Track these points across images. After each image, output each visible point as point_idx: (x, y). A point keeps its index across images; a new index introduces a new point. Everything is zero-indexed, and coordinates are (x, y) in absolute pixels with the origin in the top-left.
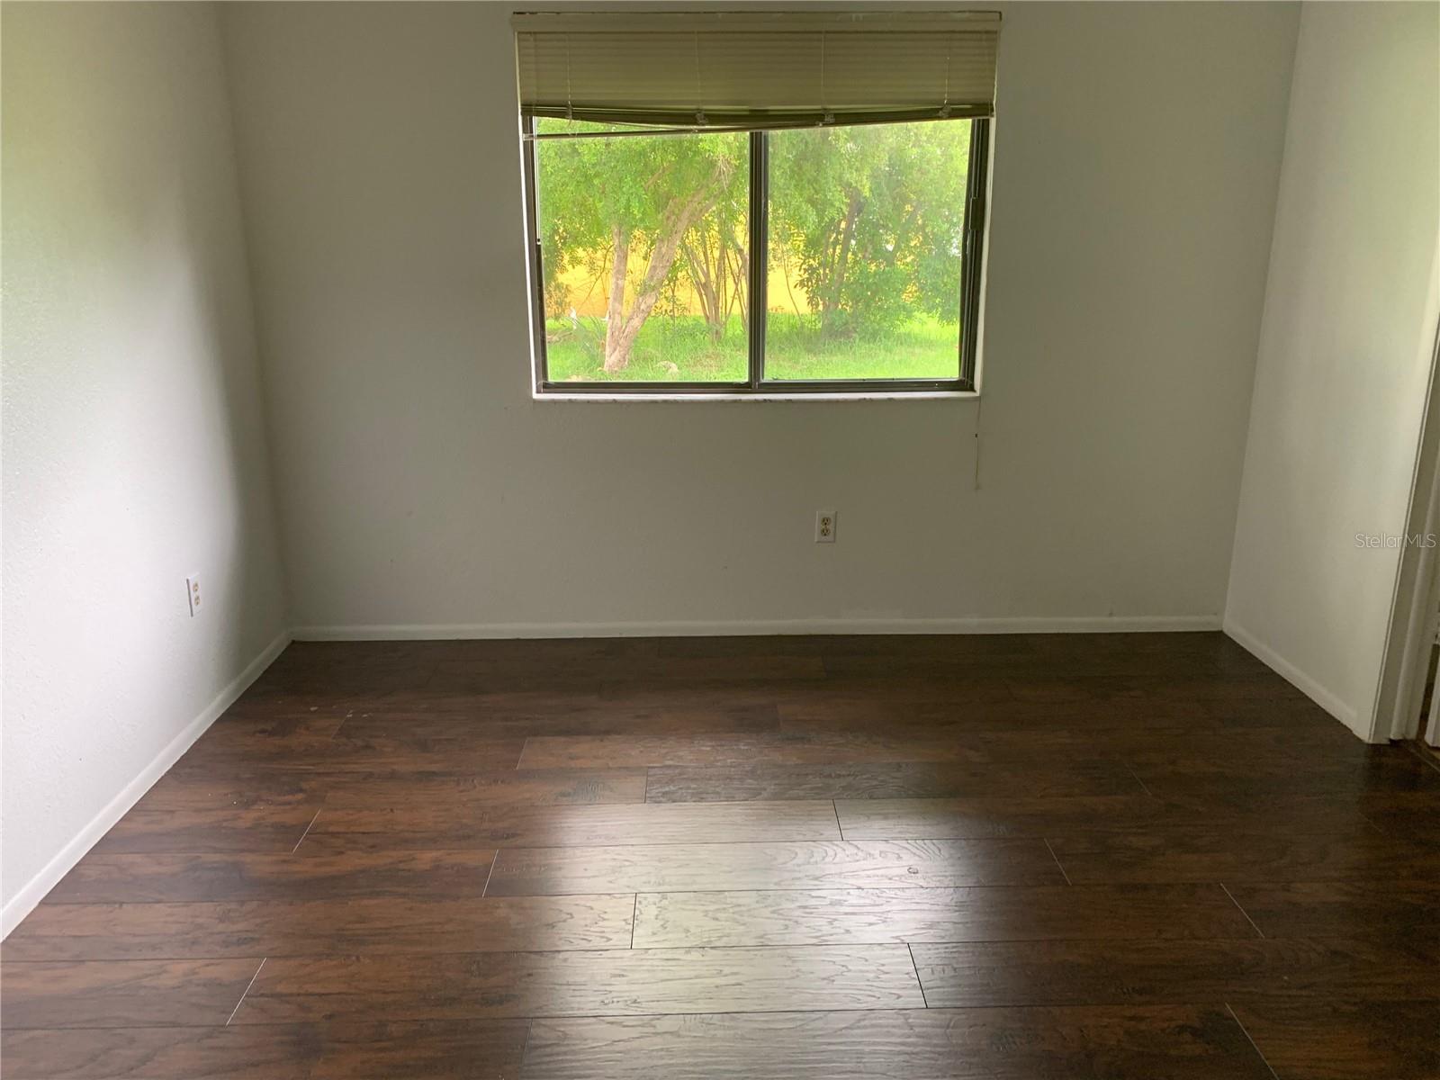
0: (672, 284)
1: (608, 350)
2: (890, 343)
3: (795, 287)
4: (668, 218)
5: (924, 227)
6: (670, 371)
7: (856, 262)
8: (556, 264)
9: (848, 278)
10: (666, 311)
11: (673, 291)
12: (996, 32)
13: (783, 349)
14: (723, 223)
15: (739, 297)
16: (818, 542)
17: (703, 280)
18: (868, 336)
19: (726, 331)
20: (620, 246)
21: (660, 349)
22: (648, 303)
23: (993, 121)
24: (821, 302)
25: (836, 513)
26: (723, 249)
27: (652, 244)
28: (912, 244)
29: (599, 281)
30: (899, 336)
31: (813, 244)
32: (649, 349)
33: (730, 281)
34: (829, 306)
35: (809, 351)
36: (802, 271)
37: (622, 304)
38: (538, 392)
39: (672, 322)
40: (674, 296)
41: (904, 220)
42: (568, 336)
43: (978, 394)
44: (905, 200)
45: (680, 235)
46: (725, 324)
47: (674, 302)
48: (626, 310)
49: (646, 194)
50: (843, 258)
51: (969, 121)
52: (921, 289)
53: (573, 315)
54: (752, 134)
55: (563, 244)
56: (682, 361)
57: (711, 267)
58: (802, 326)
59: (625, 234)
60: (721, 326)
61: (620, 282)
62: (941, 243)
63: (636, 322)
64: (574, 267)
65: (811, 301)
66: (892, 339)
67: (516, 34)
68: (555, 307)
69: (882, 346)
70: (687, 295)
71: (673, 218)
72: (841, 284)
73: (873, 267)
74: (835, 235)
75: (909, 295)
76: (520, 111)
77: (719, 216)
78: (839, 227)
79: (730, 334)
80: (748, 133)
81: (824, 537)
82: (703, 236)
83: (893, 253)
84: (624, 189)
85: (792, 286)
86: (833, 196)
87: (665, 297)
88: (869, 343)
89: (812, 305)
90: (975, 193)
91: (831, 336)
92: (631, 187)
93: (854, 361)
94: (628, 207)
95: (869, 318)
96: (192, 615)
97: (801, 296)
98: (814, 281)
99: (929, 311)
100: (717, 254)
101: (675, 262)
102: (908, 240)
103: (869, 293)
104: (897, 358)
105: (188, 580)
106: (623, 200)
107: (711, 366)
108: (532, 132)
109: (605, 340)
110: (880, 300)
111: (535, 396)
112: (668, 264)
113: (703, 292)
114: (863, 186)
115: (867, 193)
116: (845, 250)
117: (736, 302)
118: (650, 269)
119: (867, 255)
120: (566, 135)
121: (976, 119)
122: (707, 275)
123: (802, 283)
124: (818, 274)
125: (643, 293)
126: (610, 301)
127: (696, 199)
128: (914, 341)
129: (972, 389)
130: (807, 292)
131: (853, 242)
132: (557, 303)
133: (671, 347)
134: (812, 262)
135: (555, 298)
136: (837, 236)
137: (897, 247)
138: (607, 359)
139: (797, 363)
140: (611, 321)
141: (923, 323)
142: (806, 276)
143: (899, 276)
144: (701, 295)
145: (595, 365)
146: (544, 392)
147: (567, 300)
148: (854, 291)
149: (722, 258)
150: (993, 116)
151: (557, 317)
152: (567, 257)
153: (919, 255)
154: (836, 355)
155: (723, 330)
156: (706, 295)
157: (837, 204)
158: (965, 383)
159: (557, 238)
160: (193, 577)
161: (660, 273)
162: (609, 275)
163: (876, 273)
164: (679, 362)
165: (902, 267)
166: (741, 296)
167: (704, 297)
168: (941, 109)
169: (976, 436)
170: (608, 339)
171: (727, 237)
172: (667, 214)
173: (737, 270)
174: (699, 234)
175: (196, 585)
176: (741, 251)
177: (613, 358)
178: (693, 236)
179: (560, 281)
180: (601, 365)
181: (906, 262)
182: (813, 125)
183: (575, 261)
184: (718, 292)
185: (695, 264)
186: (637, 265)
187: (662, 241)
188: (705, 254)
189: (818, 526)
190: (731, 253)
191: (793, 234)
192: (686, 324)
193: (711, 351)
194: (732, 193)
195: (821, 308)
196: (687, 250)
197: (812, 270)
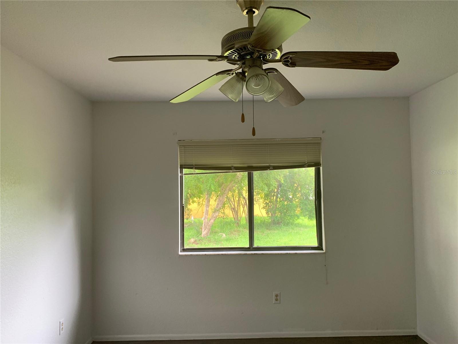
0: (223, 208)
1: (203, 229)
2: (293, 227)
3: (262, 209)
4: (222, 189)
5: (301, 191)
6: (223, 236)
7: (280, 201)
8: (187, 202)
9: (278, 206)
10: (222, 217)
11: (224, 211)
12: (320, 143)
13: (259, 228)
14: (239, 190)
15: (245, 212)
16: (274, 303)
17: (233, 207)
18: (286, 224)
19: (240, 223)
20: (208, 198)
21: (220, 229)
22: (216, 215)
23: (321, 168)
24: (270, 213)
25: (280, 293)
26: (239, 198)
27: (217, 197)
28: (298, 196)
29: (201, 207)
30: (296, 224)
31: (267, 196)
32: (216, 229)
33: (241, 207)
34: (273, 215)
35: (267, 229)
36: (264, 204)
37: (208, 215)
38: (181, 252)
39: (223, 220)
40: (224, 212)
41: (294, 189)
42: (191, 224)
43: (324, 251)
44: (295, 183)
45: (226, 194)
46: (240, 220)
47: (224, 214)
48: (209, 217)
49: (216, 183)
50: (276, 200)
51: (314, 168)
52: (302, 210)
53: (192, 218)
54: (248, 172)
55: (190, 197)
56: (227, 233)
57: (235, 203)
58: (265, 221)
59: (209, 194)
60: (239, 221)
61: (207, 209)
62: (307, 196)
63: (212, 221)
64: (193, 204)
65: (267, 213)
66: (293, 225)
67: (179, 146)
68: (187, 216)
69: (291, 227)
70: (228, 212)
71: (224, 189)
72: (276, 208)
73: (286, 203)
74: (273, 193)
75: (298, 211)
76: (179, 167)
77: (238, 188)
78: (275, 191)
79: (242, 223)
80: (247, 172)
81: (276, 301)
82: (233, 194)
83: (292, 199)
84: (209, 182)
85: (261, 209)
86: (272, 183)
87: (221, 212)
88: (286, 226)
89: (267, 214)
90: (317, 188)
91: (274, 224)
92: (211, 181)
93: (282, 232)
94: (210, 187)
95: (286, 218)
96: (60, 335)
97: (264, 212)
98: (268, 207)
99: (304, 216)
100: (237, 199)
101: (224, 202)
102: (296, 195)
103: (285, 211)
104: (295, 232)
105: (60, 322)
106: (209, 185)
107: (236, 234)
108: (182, 173)
109: (202, 227)
110: (289, 213)
111: (180, 253)
112: (222, 203)
113: (233, 211)
114: (281, 180)
115: (282, 182)
116: (277, 197)
117: (244, 213)
118: (217, 204)
119: (284, 199)
120: (193, 174)
121: (316, 167)
122: (234, 205)
123: (264, 208)
124: (269, 205)
125: (215, 212)
126: (204, 214)
127: (231, 184)
128: (300, 226)
129: (322, 250)
130: (266, 210)
131: (279, 195)
132: (187, 214)
133: (223, 228)
134: (267, 201)
135: (187, 213)
136: (274, 194)
137: (293, 197)
138: (203, 233)
139: (264, 233)
140: (204, 221)
141: (303, 220)
142: (265, 205)
143: (294, 206)
144: (232, 212)
145: (199, 235)
146: (183, 252)
147: (191, 213)
148: (280, 210)
149: (239, 200)
150: (321, 166)
151: (187, 219)
152: (191, 201)
153: (300, 199)
154: (276, 230)
155: (239, 223)
156: (234, 211)
157: (274, 185)
158: (320, 248)
159: (188, 195)
160: (62, 321)
161: (220, 206)
162: (204, 206)
163: (287, 204)
164: (226, 233)
165: (295, 203)
166: (245, 211)
167: (233, 212)
168: (305, 165)
169: (325, 266)
170: (203, 226)
171: (240, 194)
172: (222, 188)
173: (243, 204)
174: (232, 194)
175: (63, 323)
176: (244, 198)
177: (205, 232)
178: (230, 194)
179: (189, 208)
180: (201, 234)
181: (296, 202)
182: (266, 170)
183: (193, 202)
184: (238, 210)
185: (231, 202)
186: (213, 203)
187: (221, 196)
188: (234, 199)
189: (274, 298)
190: (242, 199)
191: (261, 193)
192: (228, 221)
193: (236, 229)
194: (242, 182)
195: (270, 215)
196: (228, 198)
197: (266, 203)
